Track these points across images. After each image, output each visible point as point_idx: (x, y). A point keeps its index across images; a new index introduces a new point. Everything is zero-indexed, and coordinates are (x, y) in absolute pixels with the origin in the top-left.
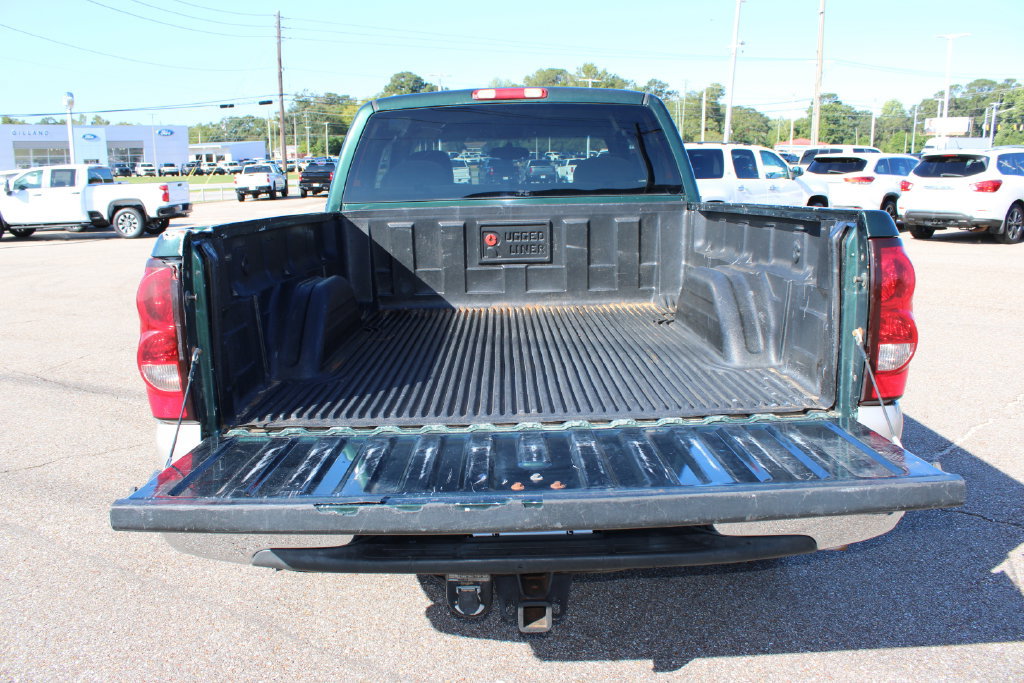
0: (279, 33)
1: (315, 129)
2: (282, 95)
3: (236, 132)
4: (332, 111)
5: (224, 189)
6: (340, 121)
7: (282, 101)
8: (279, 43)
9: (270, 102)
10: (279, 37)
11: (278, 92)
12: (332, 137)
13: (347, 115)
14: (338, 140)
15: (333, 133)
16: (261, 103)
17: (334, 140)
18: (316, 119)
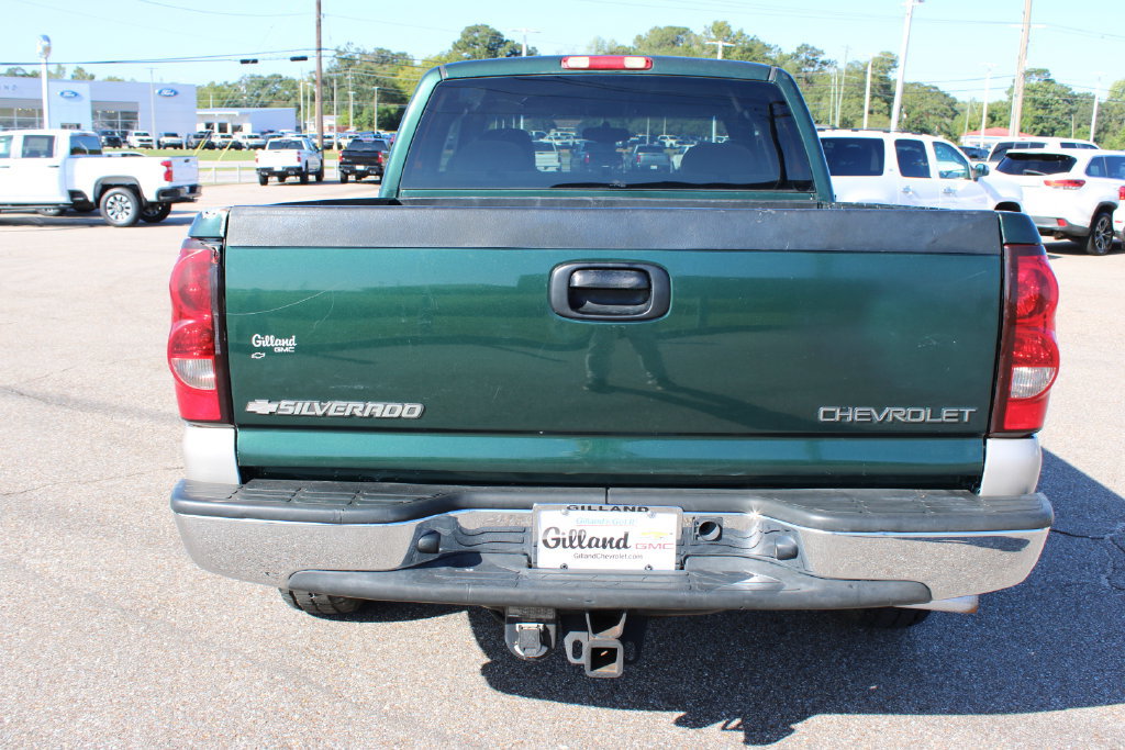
1: (361, 95)
2: (320, 50)
3: (258, 96)
4: (384, 72)
5: (241, 169)
6: (395, 86)
7: (320, 58)
9: (305, 59)
12: (383, 106)
13: (403, 79)
14: (393, 112)
15: (385, 101)
16: (294, 59)
17: (387, 111)
18: (362, 82)
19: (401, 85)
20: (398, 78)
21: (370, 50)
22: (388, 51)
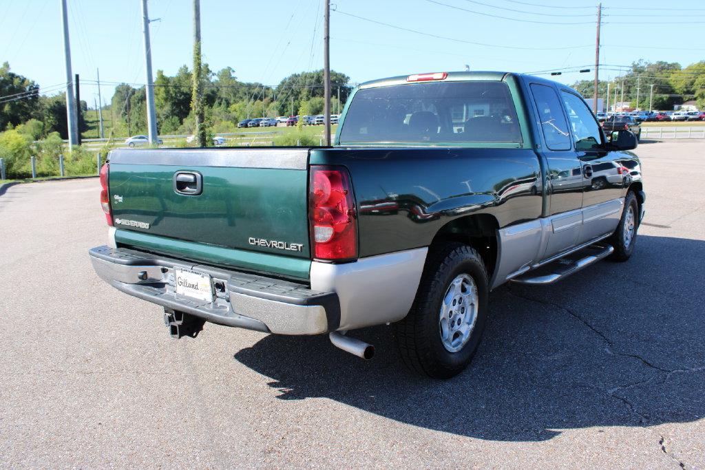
0: (600, 19)
1: (645, 89)
2: (597, 65)
3: (586, 92)
4: (659, 76)
6: (667, 83)
7: (598, 70)
8: (599, 27)
9: (588, 71)
10: (599, 23)
11: (595, 63)
12: (658, 96)
13: (673, 79)
14: (665, 99)
15: (660, 93)
16: (582, 71)
17: (661, 99)
18: (646, 82)
19: (672, 83)
20: (670, 79)
21: (654, 62)
22: (666, 63)
